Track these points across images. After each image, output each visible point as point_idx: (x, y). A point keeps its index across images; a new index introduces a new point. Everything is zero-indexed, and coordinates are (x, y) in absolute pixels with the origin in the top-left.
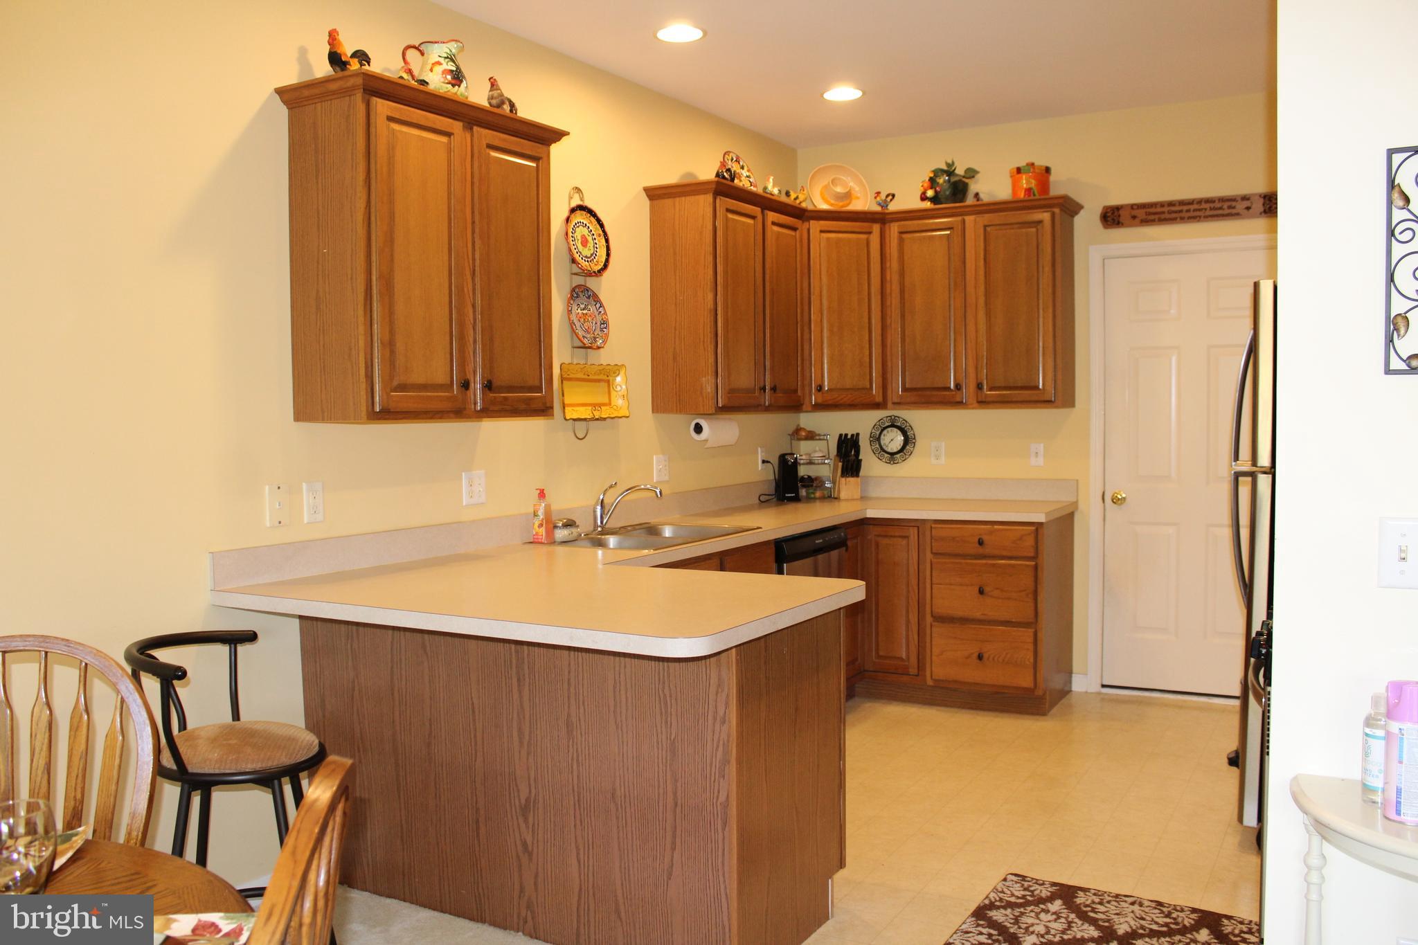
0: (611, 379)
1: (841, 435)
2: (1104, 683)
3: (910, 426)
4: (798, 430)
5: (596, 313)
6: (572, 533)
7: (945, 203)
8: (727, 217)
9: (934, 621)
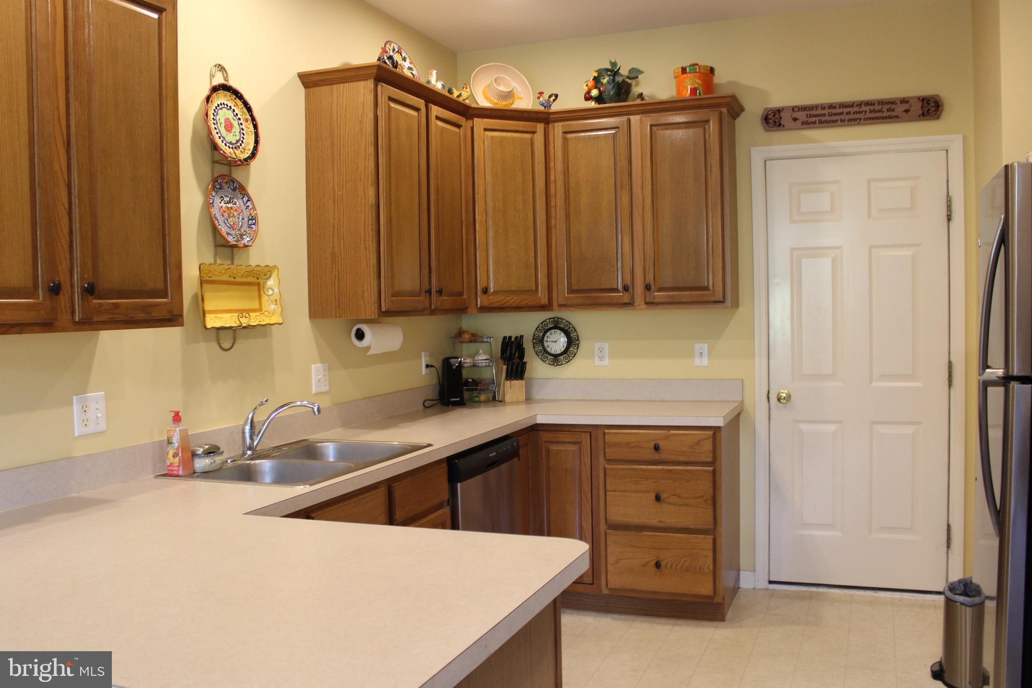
0: (261, 281)
1: (505, 338)
2: (772, 579)
3: (574, 328)
4: (460, 333)
5: (244, 207)
6: (214, 462)
7: (610, 103)
8: (389, 105)
9: (608, 529)
